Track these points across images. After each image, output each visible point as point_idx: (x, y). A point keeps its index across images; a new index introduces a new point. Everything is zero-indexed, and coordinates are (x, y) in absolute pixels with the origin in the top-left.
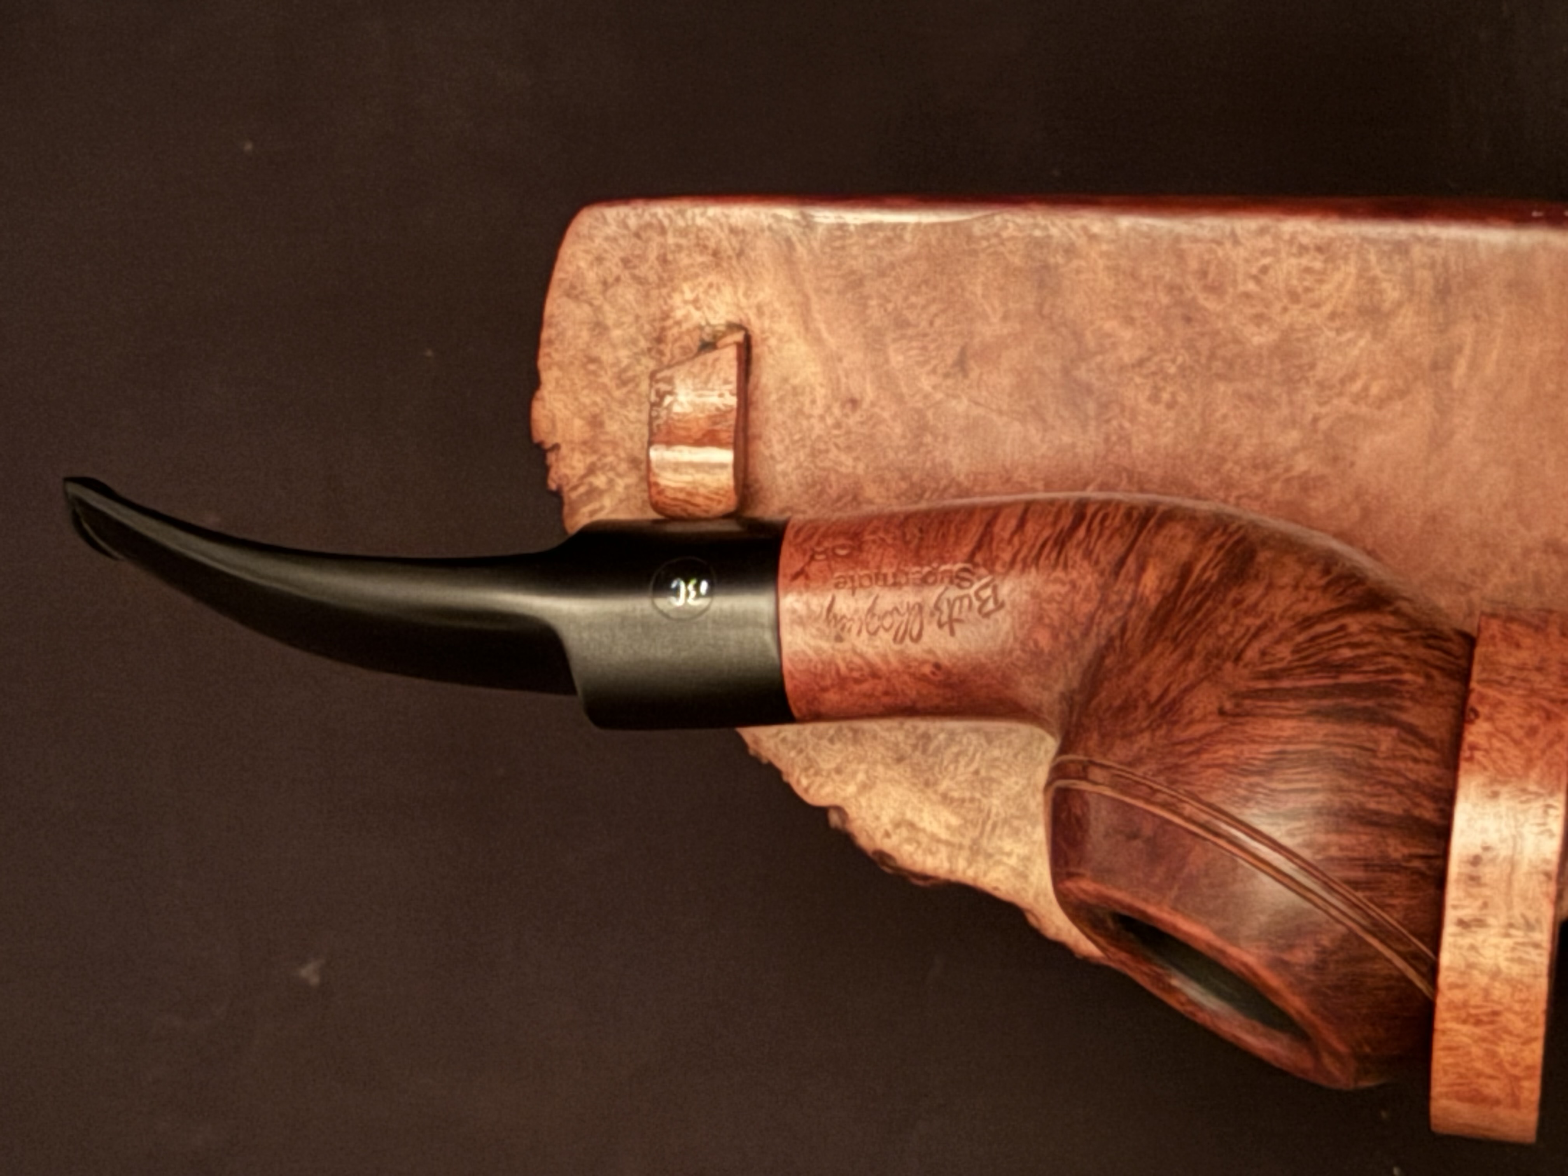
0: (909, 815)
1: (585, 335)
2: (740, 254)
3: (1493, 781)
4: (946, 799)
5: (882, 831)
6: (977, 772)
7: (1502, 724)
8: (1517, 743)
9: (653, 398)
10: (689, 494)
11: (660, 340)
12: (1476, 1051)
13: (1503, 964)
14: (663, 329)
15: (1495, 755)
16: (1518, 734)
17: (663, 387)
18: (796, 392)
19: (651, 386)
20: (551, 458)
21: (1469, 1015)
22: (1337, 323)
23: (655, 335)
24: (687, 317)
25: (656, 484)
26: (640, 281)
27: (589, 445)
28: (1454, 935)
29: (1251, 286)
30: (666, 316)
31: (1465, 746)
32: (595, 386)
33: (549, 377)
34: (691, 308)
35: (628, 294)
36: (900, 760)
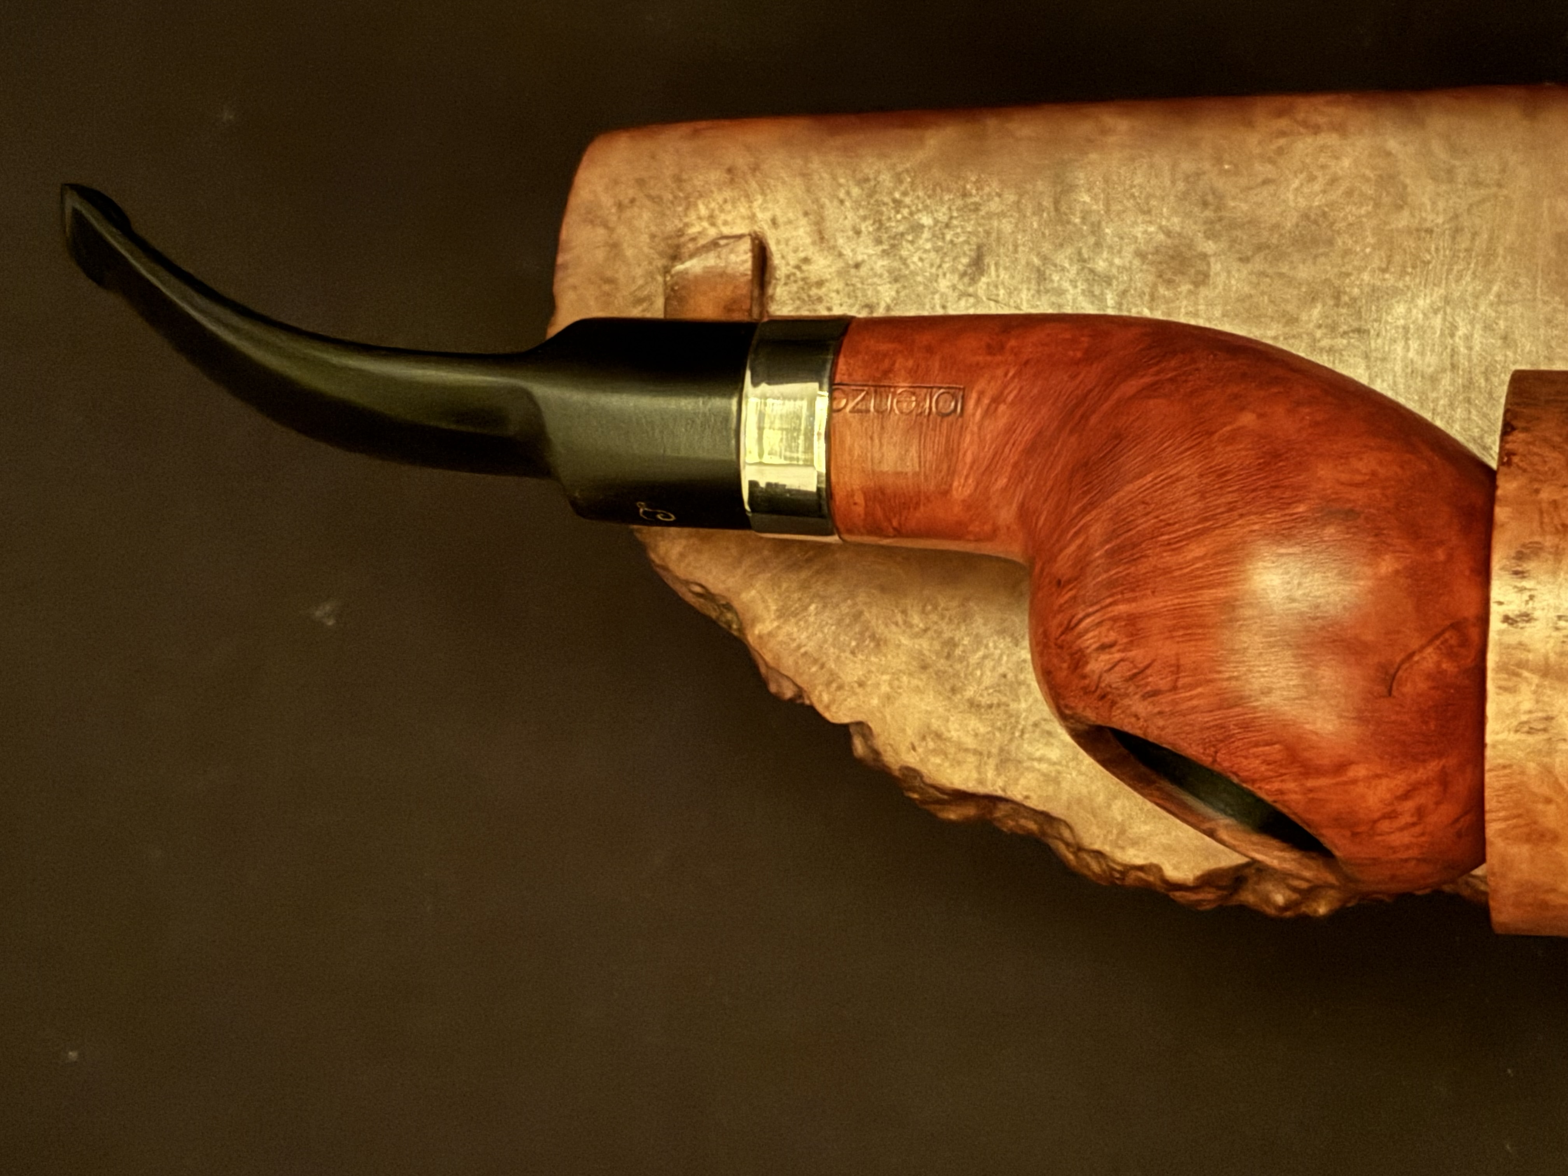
1: (601, 257)
3: (1532, 480)
5: (907, 744)
12: (1532, 766)
13: (1554, 658)
16: (1557, 440)
21: (1521, 723)
26: (657, 200)
28: (1500, 633)
33: (564, 298)
35: (643, 214)
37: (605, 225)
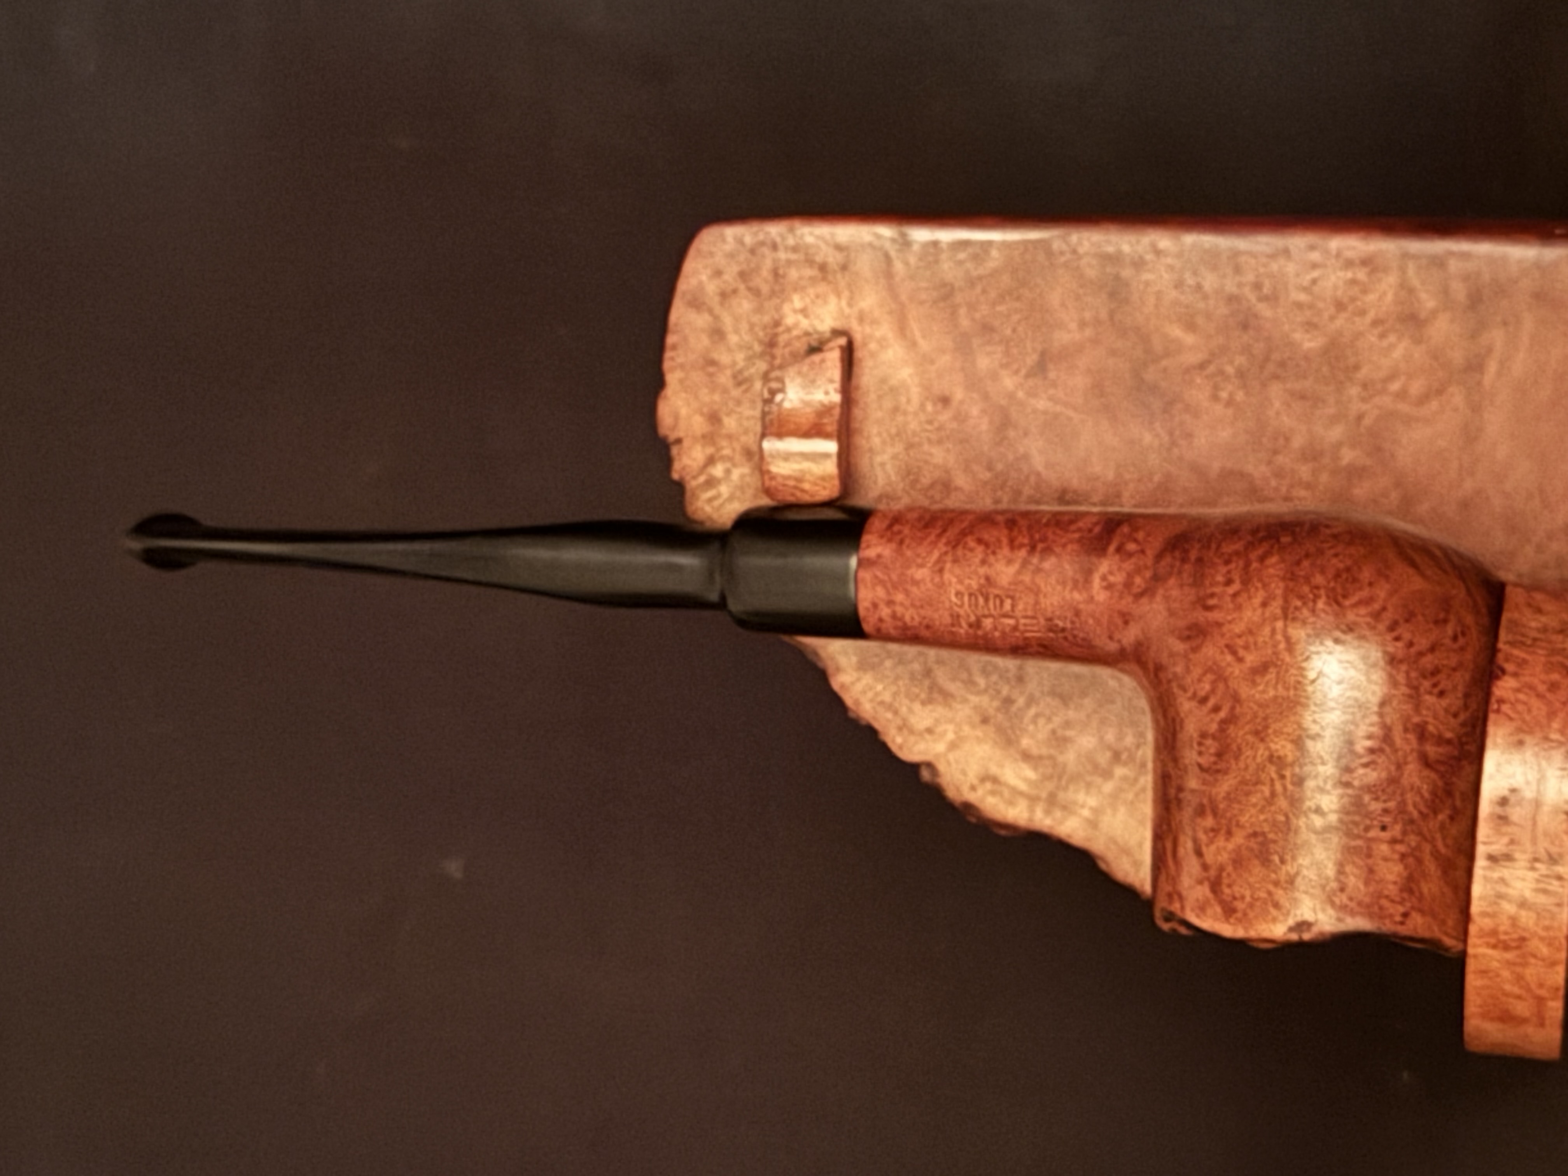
0: (994, 770)
1: (705, 341)
2: (844, 268)
3: (1520, 730)
4: (1026, 756)
5: (968, 784)
6: (1054, 732)
7: (1527, 679)
8: (1539, 696)
9: (766, 395)
10: (799, 480)
11: (772, 343)
12: (1506, 974)
13: (1528, 894)
14: (776, 335)
15: (1520, 707)
16: (1542, 688)
17: (774, 385)
18: (894, 390)
19: (764, 384)
20: (674, 451)
21: (1499, 941)
22: (1380, 329)
23: (767, 340)
24: (796, 325)
25: (769, 472)
26: (756, 292)
27: (709, 438)
28: (1484, 868)
29: (1302, 297)
30: (777, 324)
31: (1493, 700)
32: (713, 387)
33: (672, 378)
34: (800, 317)
35: (745, 305)
36: (985, 721)
37: (710, 311)
